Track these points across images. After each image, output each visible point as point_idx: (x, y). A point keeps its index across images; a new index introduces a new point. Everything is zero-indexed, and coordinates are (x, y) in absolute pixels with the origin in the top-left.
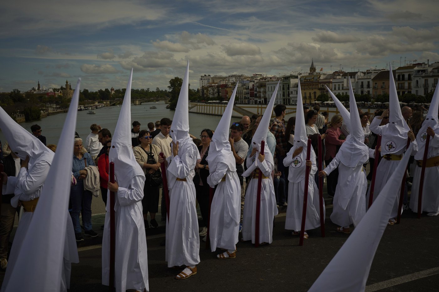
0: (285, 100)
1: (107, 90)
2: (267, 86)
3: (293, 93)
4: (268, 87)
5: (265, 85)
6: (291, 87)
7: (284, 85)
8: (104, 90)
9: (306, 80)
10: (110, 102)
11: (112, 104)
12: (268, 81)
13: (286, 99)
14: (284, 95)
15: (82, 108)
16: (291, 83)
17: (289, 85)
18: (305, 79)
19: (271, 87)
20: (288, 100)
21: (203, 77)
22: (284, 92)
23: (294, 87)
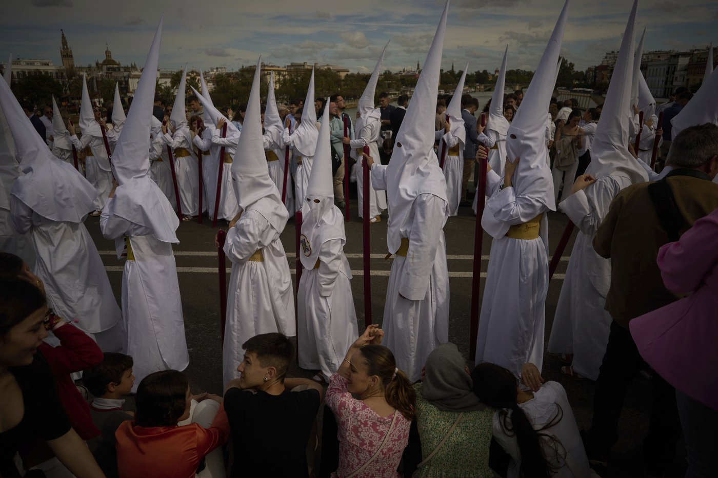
0: (667, 89)
1: (485, 72)
2: (649, 68)
3: (678, 79)
4: (650, 70)
5: (647, 67)
6: (678, 69)
7: (669, 68)
8: (481, 72)
9: (699, 60)
10: (485, 87)
11: (486, 89)
12: (652, 61)
13: (669, 89)
14: (666, 83)
15: (441, 93)
16: (679, 64)
17: (675, 67)
18: (698, 58)
19: (654, 70)
20: (670, 89)
21: (610, 54)
22: (667, 78)
23: (681, 71)
